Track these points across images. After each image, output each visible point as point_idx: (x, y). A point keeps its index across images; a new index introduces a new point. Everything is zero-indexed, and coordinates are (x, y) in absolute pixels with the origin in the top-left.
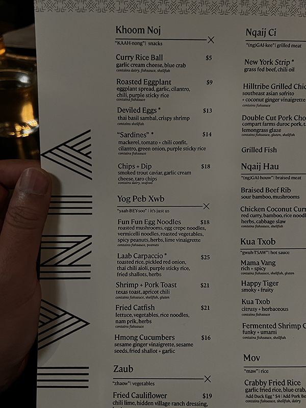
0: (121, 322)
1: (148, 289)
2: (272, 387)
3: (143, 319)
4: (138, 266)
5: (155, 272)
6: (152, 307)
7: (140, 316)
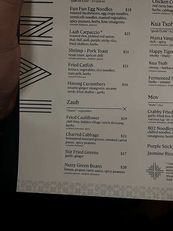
0: (72, 74)
1: (89, 53)
2: (165, 114)
3: (86, 72)
4: (83, 38)
5: (94, 43)
6: (92, 65)
7: (84, 70)
